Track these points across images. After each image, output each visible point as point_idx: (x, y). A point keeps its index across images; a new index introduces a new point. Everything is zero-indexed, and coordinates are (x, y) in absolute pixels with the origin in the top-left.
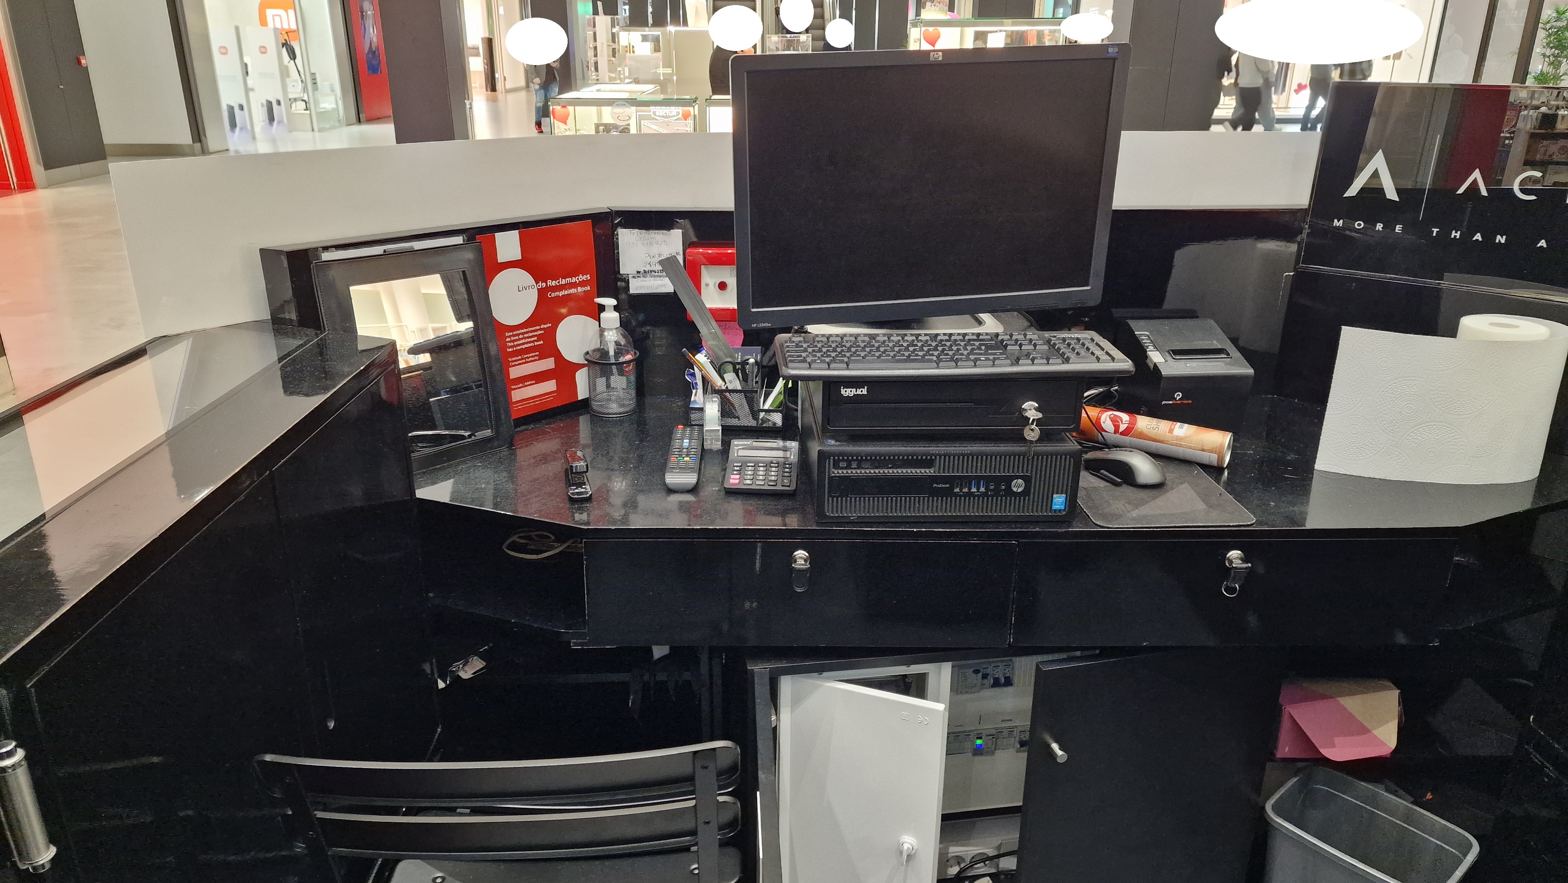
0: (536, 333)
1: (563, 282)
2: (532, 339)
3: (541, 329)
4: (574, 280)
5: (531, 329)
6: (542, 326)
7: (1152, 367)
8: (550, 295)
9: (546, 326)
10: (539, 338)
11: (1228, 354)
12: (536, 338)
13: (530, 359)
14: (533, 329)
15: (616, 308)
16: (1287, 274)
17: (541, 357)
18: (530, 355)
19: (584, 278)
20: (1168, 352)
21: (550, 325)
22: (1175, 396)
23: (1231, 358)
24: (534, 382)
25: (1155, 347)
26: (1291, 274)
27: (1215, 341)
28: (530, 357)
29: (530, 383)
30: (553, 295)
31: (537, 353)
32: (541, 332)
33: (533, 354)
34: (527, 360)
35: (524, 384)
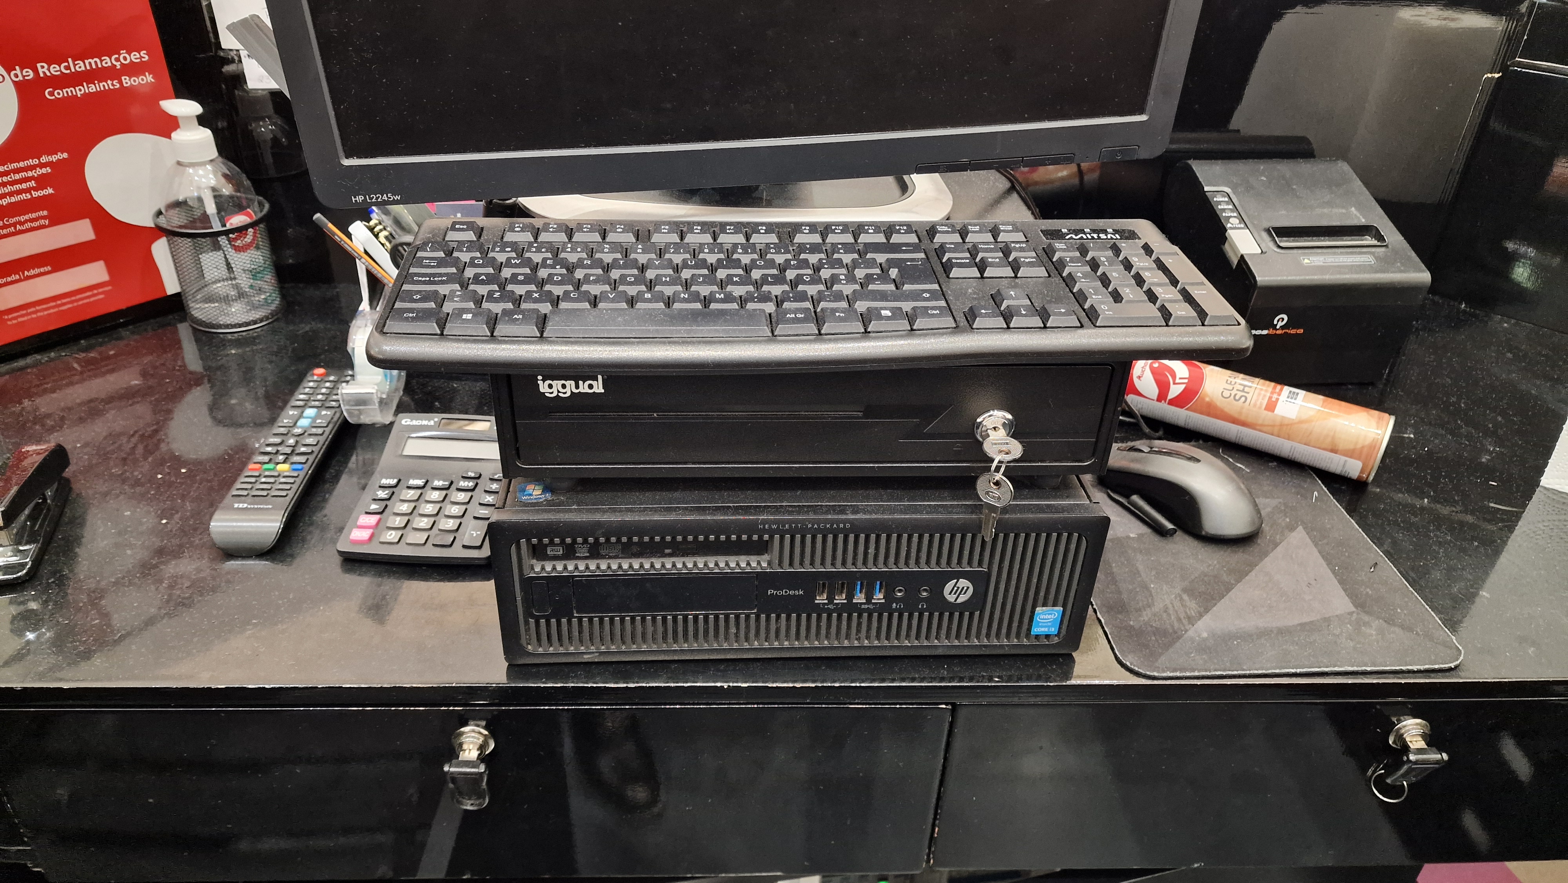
0: (30, 174)
1: (81, 66)
2: (24, 186)
3: (42, 165)
4: (107, 62)
5: (15, 165)
6: (44, 159)
7: (1235, 261)
8: (52, 94)
9: (54, 158)
10: (42, 181)
11: (1381, 238)
12: (33, 184)
13: (28, 225)
14: (21, 164)
15: (202, 121)
16: (1489, 75)
17: (56, 220)
18: (27, 217)
19: (135, 57)
20: (1268, 231)
21: (65, 155)
22: (1275, 322)
23: (1386, 246)
24: (49, 268)
25: (1242, 220)
26: (1497, 76)
27: (1353, 209)
28: (26, 221)
29: (37, 271)
30: (59, 94)
31: (45, 213)
32: (44, 171)
33: (34, 215)
34: (18, 227)
35: (23, 274)
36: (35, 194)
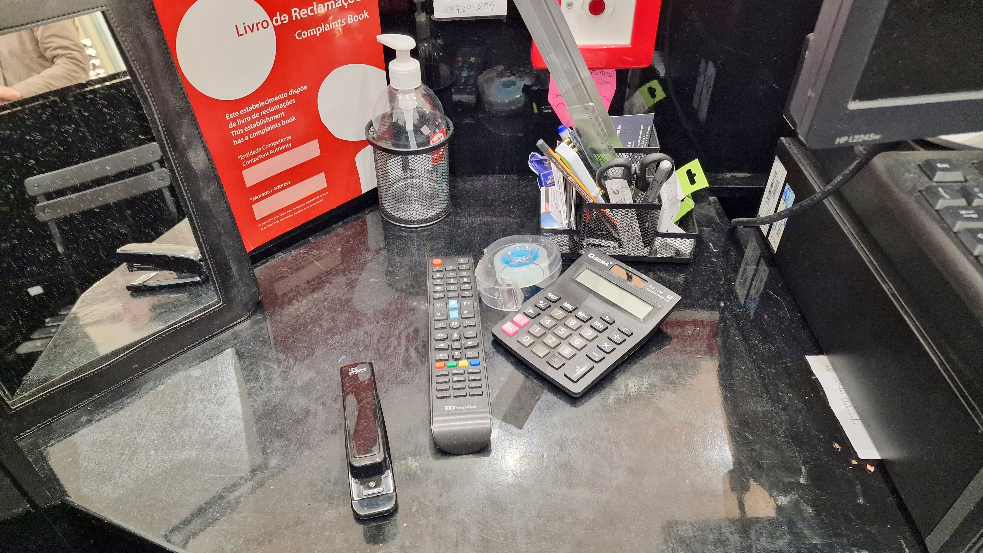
0: (282, 106)
1: (321, 9)
2: (277, 117)
3: (289, 98)
4: (339, 3)
5: (270, 101)
6: (291, 92)
8: (299, 35)
9: (298, 91)
10: (289, 111)
12: (282, 114)
13: (277, 150)
14: (276, 99)
17: (297, 143)
18: (277, 143)
21: (305, 88)
24: (289, 182)
28: (277, 146)
29: (282, 186)
30: (306, 34)
31: (290, 137)
32: (290, 102)
33: (282, 141)
34: (271, 152)
35: (273, 190)
36: (284, 123)
